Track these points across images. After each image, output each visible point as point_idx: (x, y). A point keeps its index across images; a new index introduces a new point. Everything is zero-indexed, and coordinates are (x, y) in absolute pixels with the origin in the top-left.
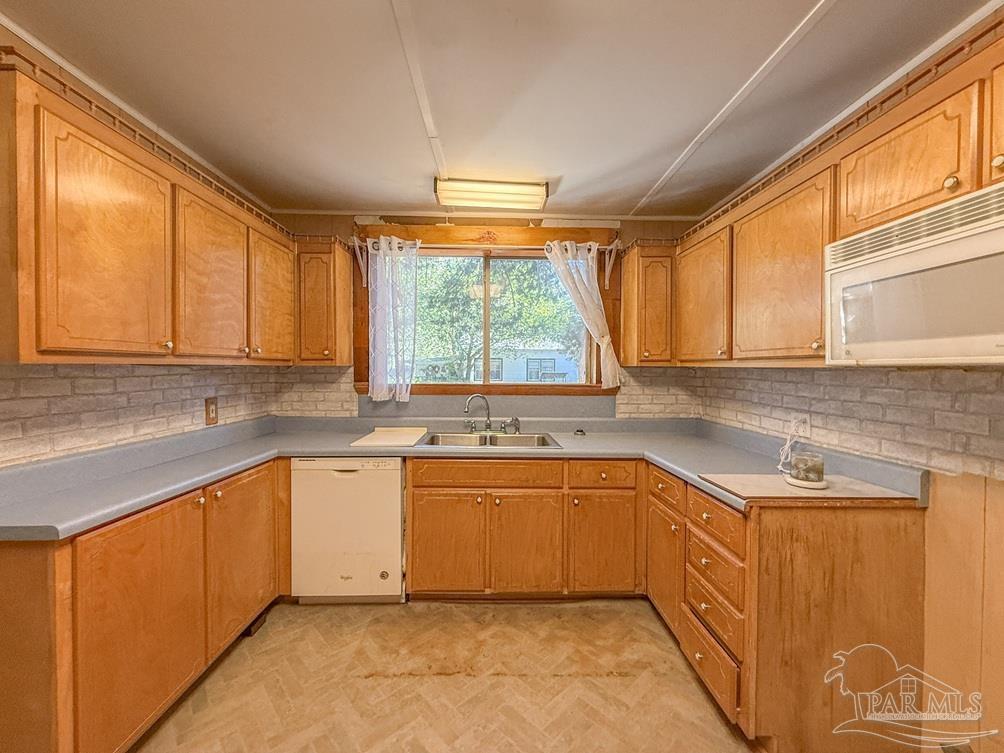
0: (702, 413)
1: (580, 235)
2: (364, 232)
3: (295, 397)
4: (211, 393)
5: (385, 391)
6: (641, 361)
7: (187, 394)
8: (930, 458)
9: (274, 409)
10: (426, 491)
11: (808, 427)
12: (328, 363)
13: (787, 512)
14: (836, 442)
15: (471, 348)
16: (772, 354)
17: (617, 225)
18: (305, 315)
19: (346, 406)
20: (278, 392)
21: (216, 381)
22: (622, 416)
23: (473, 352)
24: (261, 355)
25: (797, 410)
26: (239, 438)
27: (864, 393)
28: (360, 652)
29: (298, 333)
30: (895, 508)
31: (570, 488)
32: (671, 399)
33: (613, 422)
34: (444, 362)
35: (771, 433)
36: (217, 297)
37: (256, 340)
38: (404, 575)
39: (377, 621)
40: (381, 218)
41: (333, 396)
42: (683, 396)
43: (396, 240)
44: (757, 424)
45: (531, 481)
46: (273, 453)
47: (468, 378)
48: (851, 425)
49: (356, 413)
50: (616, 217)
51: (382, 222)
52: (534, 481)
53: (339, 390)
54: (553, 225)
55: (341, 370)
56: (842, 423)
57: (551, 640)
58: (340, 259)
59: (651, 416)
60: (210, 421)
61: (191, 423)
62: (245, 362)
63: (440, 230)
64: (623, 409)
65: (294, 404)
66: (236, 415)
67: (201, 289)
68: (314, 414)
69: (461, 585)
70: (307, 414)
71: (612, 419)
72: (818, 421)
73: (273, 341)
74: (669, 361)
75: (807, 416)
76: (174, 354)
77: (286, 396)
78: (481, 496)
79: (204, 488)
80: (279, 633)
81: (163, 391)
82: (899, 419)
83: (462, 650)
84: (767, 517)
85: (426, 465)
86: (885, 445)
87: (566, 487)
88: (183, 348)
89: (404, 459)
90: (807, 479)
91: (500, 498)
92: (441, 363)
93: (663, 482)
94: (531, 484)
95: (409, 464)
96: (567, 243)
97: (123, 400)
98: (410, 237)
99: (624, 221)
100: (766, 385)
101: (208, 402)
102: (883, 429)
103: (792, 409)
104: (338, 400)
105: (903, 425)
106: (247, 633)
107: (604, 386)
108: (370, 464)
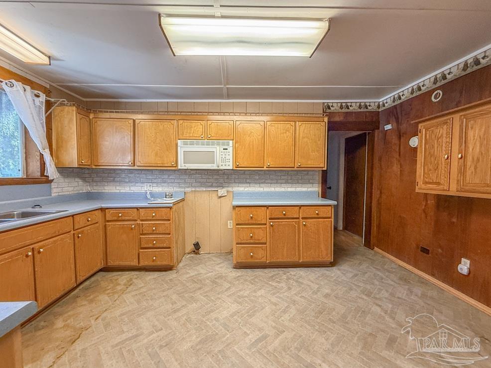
0: (90, 189)
6: (79, 165)
8: (185, 189)
11: (151, 187)
14: (161, 190)
16: (156, 165)
17: (47, 86)
22: (55, 194)
25: (147, 183)
27: (169, 176)
32: (76, 184)
33: (50, 198)
35: (135, 191)
42: (81, 183)
44: (129, 189)
45: (57, 232)
48: (165, 184)
50: (48, 81)
52: (59, 232)
56: (163, 184)
64: (55, 191)
72: (155, 185)
74: (89, 165)
75: (151, 184)
78: (29, 250)
82: (178, 181)
86: (175, 188)
91: (42, 248)
93: (120, 213)
99: (51, 85)
100: (132, 175)
102: (174, 185)
103: (145, 182)
105: (179, 183)
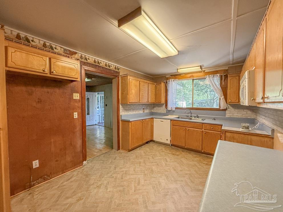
1: (214, 73)
2: (167, 79)
3: (156, 109)
4: (144, 108)
5: (171, 108)
6: (229, 103)
7: (141, 108)
9: (153, 111)
10: (174, 126)
12: (160, 103)
13: (232, 133)
15: (214, 96)
17: (227, 68)
18: (157, 95)
19: (164, 111)
20: (153, 108)
21: (144, 106)
22: (228, 116)
23: (215, 98)
24: (150, 102)
26: (147, 115)
28: (162, 149)
29: (156, 98)
30: (263, 137)
31: (204, 130)
32: (245, 113)
33: (224, 118)
34: (205, 101)
36: (144, 94)
37: (149, 100)
38: (171, 141)
39: (166, 147)
40: (170, 75)
41: (162, 109)
42: (249, 112)
43: (173, 80)
46: (151, 117)
47: (213, 106)
49: (165, 112)
50: (227, 66)
51: (171, 76)
53: (163, 108)
54: (208, 71)
55: (163, 104)
57: (195, 157)
58: (163, 85)
59: (238, 117)
60: (144, 112)
61: (141, 112)
62: (148, 103)
63: (181, 76)
64: (228, 114)
65: (156, 110)
66: (147, 111)
67: (142, 94)
68: (159, 112)
69: (180, 144)
70: (158, 112)
71: (225, 117)
73: (151, 100)
76: (139, 102)
77: (154, 109)
78: (184, 128)
79: (142, 120)
80: (151, 144)
81: (138, 107)
83: (178, 153)
84: (227, 134)
85: (175, 122)
87: (203, 129)
88: (140, 102)
89: (171, 120)
90: (243, 129)
91: (188, 129)
92: (204, 101)
94: (195, 127)
95: (172, 121)
96: (210, 75)
97: (134, 108)
98: (176, 78)
99: (229, 67)
101: (143, 109)
103: (264, 115)
104: (163, 110)
106: (147, 143)
107: (221, 109)
108: (165, 120)
